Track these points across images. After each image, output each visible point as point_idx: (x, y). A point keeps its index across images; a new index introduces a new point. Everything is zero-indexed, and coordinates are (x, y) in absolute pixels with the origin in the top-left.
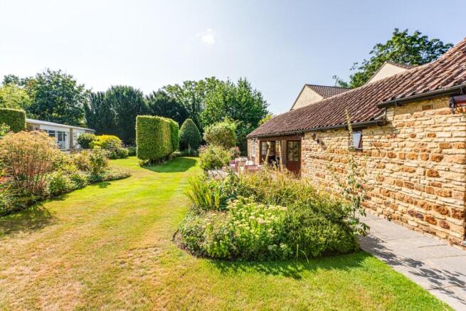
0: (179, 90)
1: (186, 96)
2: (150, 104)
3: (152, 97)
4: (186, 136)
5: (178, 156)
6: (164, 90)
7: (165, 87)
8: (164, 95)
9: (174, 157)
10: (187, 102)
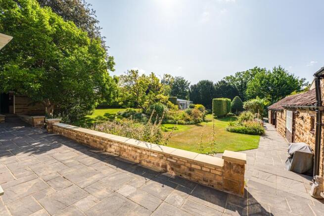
0: (232, 78)
1: (237, 80)
2: (217, 88)
3: (218, 84)
4: (235, 105)
5: (230, 115)
6: (224, 80)
7: (224, 78)
8: (224, 82)
9: (228, 116)
10: (238, 84)
